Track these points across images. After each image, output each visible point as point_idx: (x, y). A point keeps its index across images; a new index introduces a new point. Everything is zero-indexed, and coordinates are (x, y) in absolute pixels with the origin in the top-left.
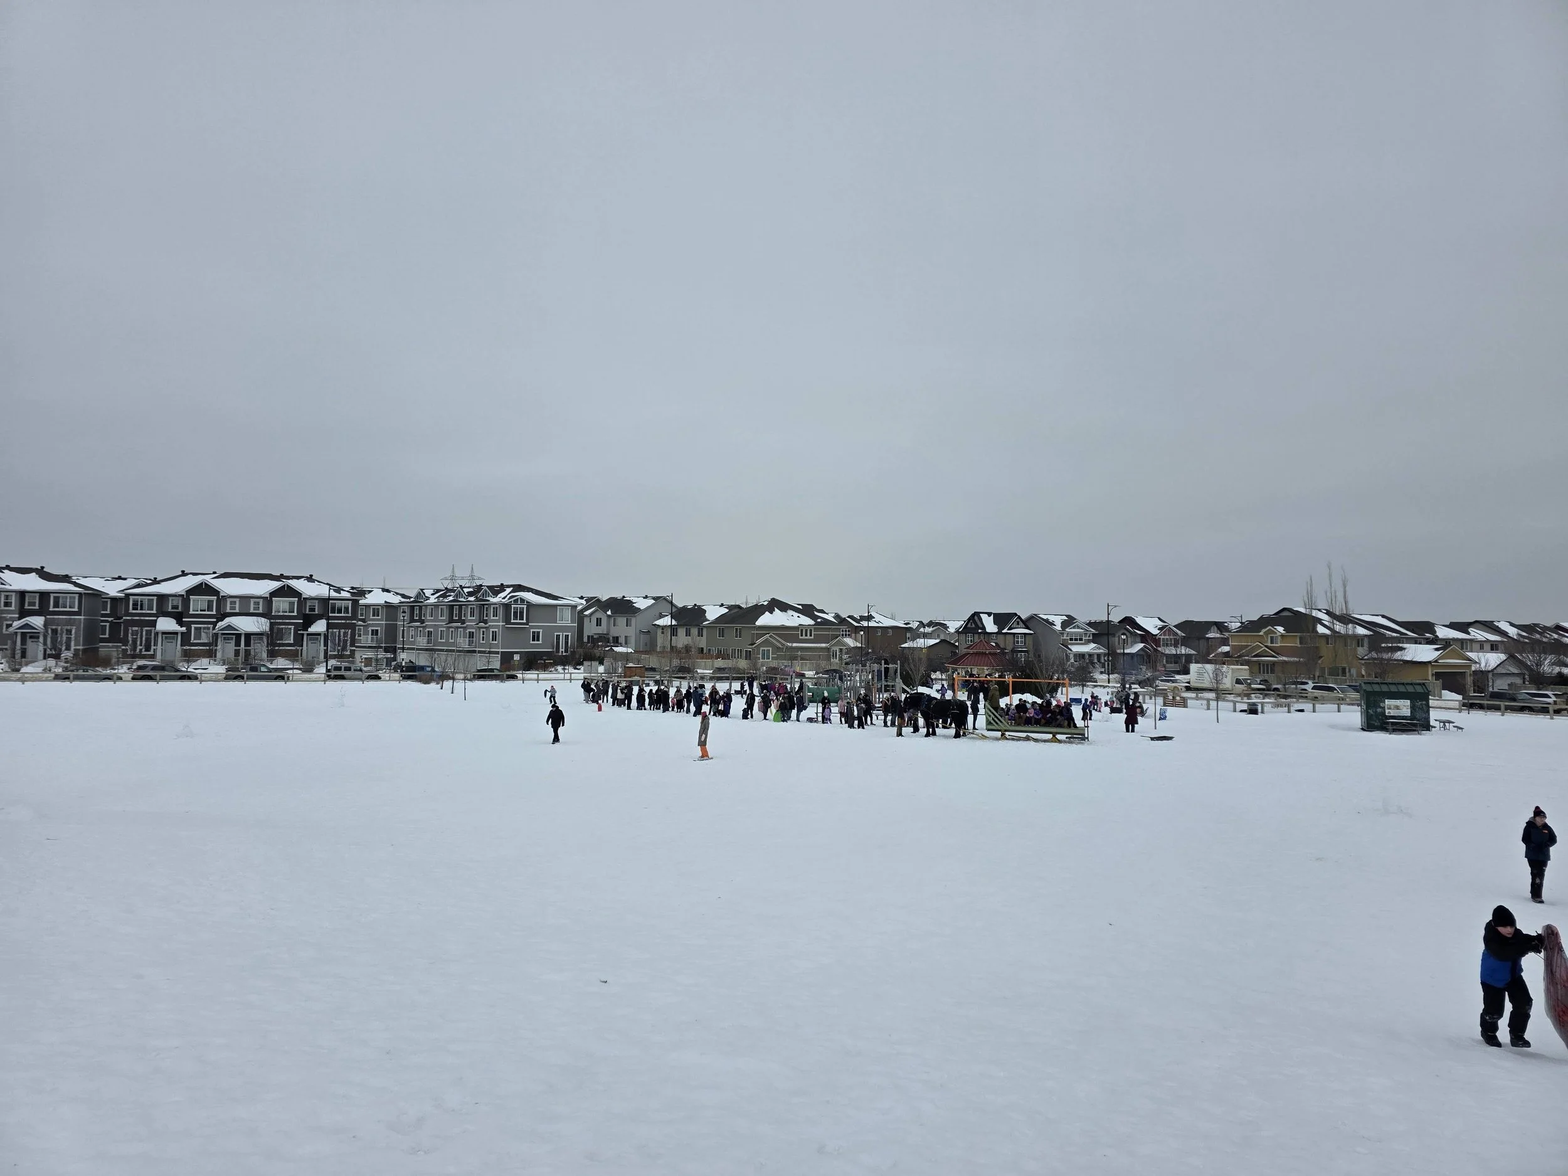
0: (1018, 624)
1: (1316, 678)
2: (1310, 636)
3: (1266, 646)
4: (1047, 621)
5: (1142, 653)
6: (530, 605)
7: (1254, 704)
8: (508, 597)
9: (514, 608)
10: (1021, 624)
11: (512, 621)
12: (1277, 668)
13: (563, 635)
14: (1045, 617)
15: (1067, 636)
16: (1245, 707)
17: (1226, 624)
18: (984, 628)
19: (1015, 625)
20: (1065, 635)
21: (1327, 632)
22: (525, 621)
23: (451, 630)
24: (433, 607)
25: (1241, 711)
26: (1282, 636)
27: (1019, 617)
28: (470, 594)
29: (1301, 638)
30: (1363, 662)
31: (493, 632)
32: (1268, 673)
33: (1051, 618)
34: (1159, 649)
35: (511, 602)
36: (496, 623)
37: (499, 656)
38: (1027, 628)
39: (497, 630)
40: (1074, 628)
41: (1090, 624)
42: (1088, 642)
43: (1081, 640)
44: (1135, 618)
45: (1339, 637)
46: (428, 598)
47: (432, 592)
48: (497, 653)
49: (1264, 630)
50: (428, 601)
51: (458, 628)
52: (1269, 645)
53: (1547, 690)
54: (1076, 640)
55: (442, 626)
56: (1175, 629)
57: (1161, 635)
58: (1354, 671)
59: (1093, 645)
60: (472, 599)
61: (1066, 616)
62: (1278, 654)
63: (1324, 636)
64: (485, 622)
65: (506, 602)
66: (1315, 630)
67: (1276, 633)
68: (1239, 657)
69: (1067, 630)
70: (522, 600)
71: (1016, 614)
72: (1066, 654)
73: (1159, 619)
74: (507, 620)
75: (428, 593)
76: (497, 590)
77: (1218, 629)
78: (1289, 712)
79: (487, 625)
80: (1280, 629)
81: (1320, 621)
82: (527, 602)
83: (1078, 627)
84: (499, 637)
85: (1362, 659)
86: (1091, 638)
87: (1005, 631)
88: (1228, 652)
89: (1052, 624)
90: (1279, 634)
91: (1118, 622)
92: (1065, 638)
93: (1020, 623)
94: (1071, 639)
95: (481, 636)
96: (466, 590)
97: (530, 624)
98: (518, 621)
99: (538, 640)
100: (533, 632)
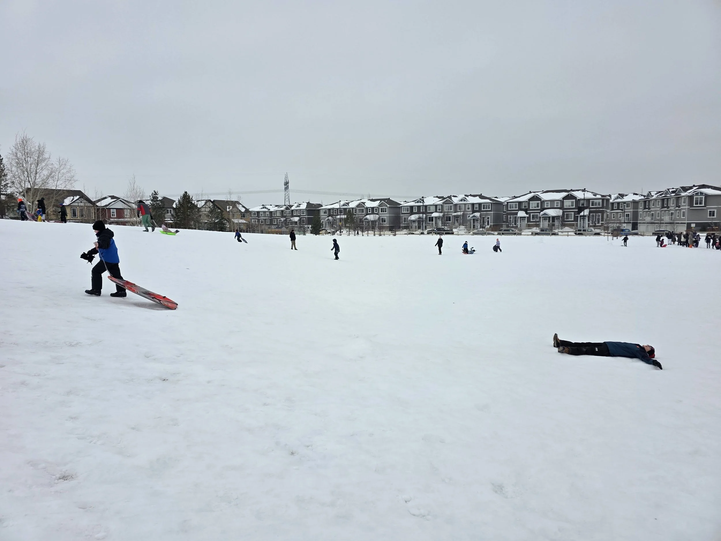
6: (707, 196)
8: (693, 192)
9: (696, 198)
11: (694, 205)
22: (703, 205)
23: (663, 212)
24: (654, 201)
28: (673, 192)
31: (683, 212)
35: (694, 194)
36: (685, 206)
37: (686, 225)
39: (685, 211)
46: (652, 196)
47: (656, 193)
48: (685, 223)
50: (652, 198)
51: (666, 211)
55: (658, 211)
60: (673, 195)
64: (679, 207)
65: (690, 195)
70: (702, 193)
74: (691, 205)
75: (653, 194)
76: (685, 189)
79: (680, 208)
82: (705, 194)
84: (686, 214)
95: (677, 214)
96: (671, 190)
97: (707, 207)
98: (699, 205)
99: (713, 215)
100: (710, 211)
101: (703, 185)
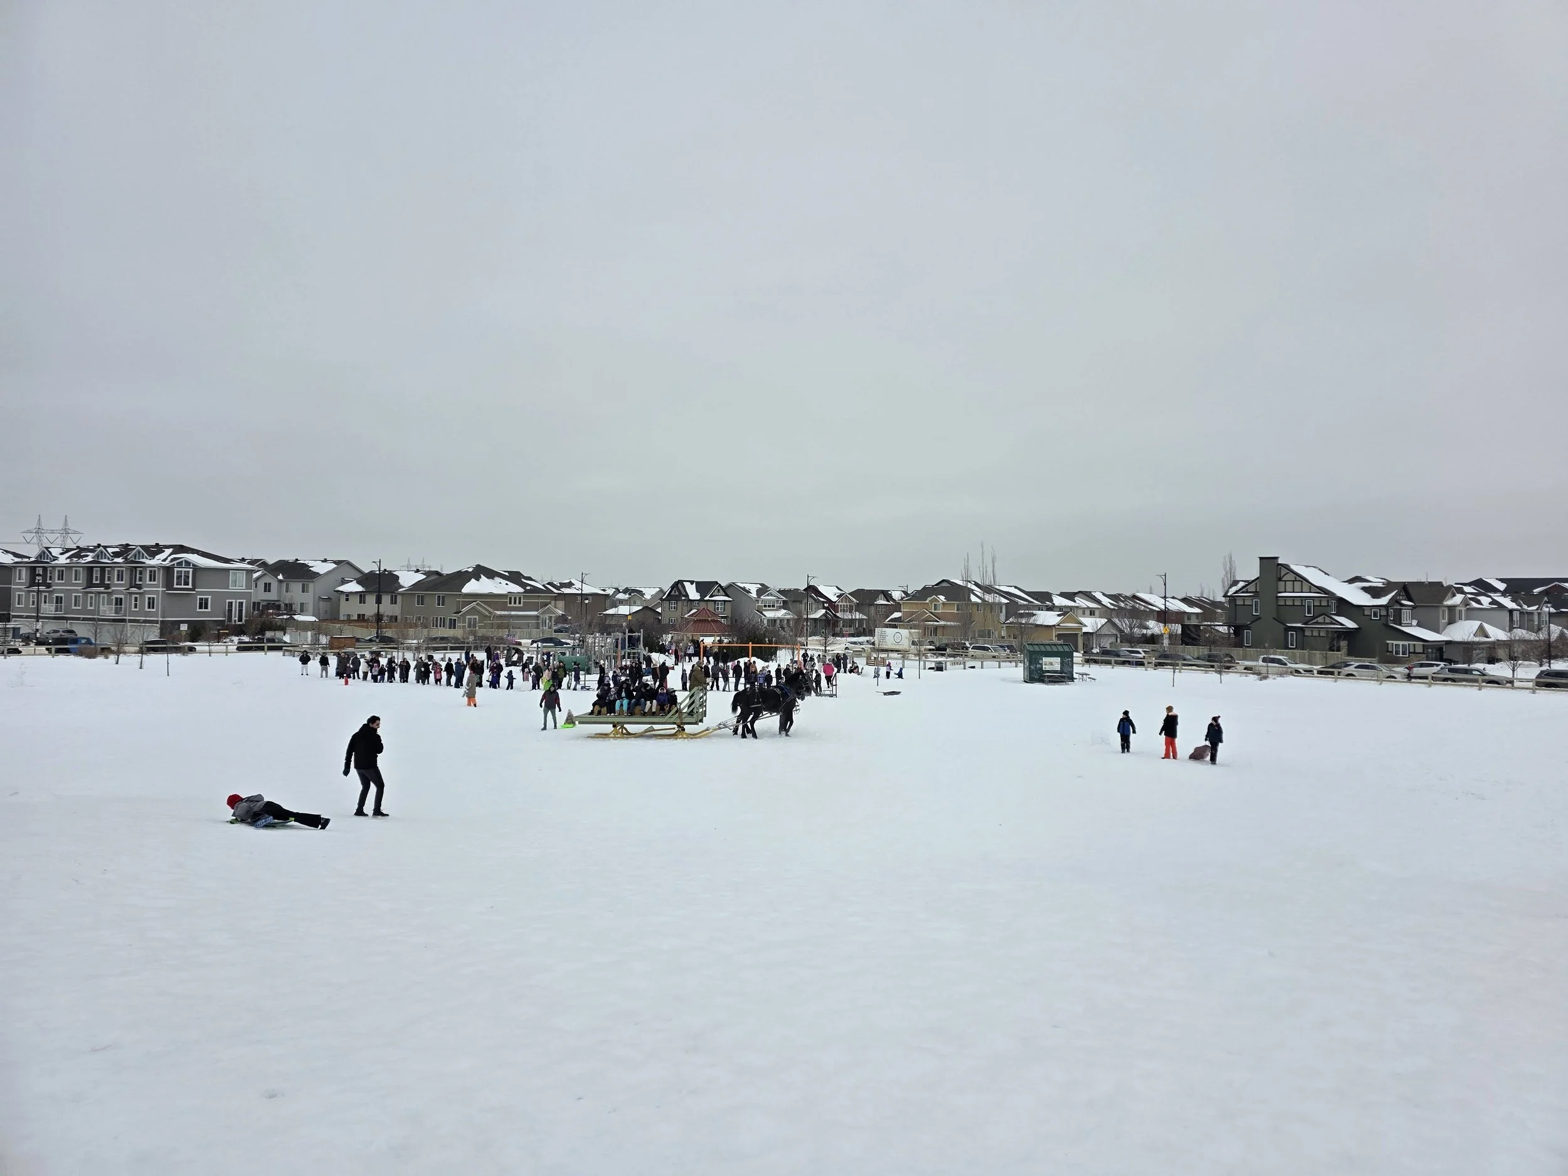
0: (719, 592)
1: (970, 639)
2: (965, 604)
3: (931, 612)
4: (744, 589)
5: (824, 618)
6: (196, 569)
7: (940, 663)
8: (169, 559)
9: (178, 571)
10: (722, 592)
11: (175, 586)
12: (939, 631)
13: (236, 602)
14: (742, 585)
15: (762, 603)
16: (933, 665)
17: (890, 592)
18: (687, 595)
19: (716, 593)
20: (760, 602)
21: (979, 601)
22: (190, 586)
23: (90, 595)
24: (64, 569)
25: (930, 668)
26: (944, 604)
27: (720, 585)
28: (116, 555)
29: (958, 606)
30: (1005, 625)
31: (149, 598)
32: (931, 635)
33: (747, 586)
34: (838, 614)
35: (174, 565)
36: (155, 589)
37: (158, 625)
38: (727, 595)
39: (155, 596)
40: (768, 595)
41: (780, 592)
42: (780, 608)
43: (773, 606)
44: (818, 587)
45: (987, 604)
46: (56, 558)
47: (60, 551)
48: (157, 622)
49: (929, 599)
50: (56, 562)
51: (100, 593)
52: (933, 611)
53: (1136, 648)
54: (769, 606)
55: (77, 591)
56: (850, 597)
57: (839, 602)
58: (996, 633)
59: (783, 611)
60: (120, 560)
61: (760, 584)
62: (939, 619)
63: (977, 604)
64: (139, 587)
65: (167, 565)
66: (969, 600)
67: (939, 601)
68: (909, 622)
69: (762, 597)
70: (188, 563)
71: (717, 583)
72: (761, 620)
73: (837, 587)
74: (169, 585)
75: (55, 552)
76: (154, 550)
77: (885, 596)
78: (965, 669)
79: (141, 591)
80: (942, 598)
81: (972, 591)
82: (194, 565)
83: (772, 595)
84: (159, 603)
85: (1004, 623)
86: (782, 605)
87: (707, 598)
88: (900, 617)
89: (749, 592)
90: (941, 602)
91: (804, 590)
92: (760, 604)
93: (721, 590)
94: (765, 606)
95: (133, 602)
96: (110, 550)
97: (196, 590)
98: (183, 586)
99: (206, 607)
100: (200, 598)
101: (181, 545)
